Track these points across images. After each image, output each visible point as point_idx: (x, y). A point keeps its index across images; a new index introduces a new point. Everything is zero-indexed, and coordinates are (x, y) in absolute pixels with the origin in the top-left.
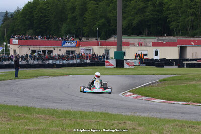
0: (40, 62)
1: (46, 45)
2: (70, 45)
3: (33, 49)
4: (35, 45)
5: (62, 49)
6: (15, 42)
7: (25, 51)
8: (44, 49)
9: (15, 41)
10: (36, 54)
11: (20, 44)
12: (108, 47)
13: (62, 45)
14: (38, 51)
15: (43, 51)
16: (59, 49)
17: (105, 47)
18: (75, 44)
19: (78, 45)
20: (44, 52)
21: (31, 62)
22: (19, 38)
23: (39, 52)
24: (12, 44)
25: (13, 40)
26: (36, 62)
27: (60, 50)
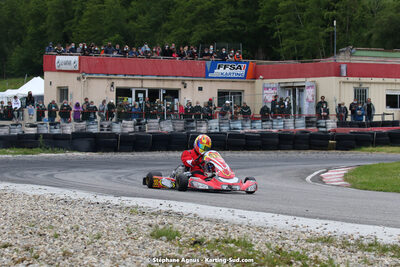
1: (160, 74)
2: (228, 74)
3: (121, 84)
4: (129, 73)
5: (206, 86)
6: (69, 63)
7: (100, 92)
8: (153, 85)
9: (68, 60)
10: (131, 100)
11: (84, 71)
12: (364, 80)
13: (206, 75)
14: (137, 92)
15: (150, 90)
16: (198, 85)
17: (356, 79)
18: (243, 71)
19: (253, 76)
20: (154, 93)
23: (140, 95)
24: (51, 69)
27: (200, 89)
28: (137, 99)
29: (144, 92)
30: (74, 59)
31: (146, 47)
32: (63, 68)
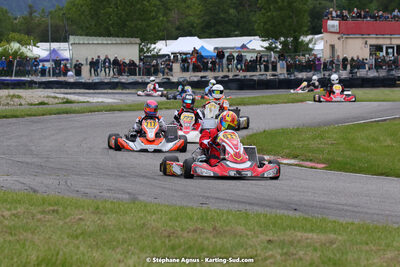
0: (383, 73)
3: (374, 42)
4: (380, 33)
6: (333, 26)
7: (356, 48)
9: (333, 24)
10: (382, 54)
11: (344, 32)
14: (387, 48)
15: (398, 46)
21: (361, 73)
22: (342, 18)
23: (390, 51)
24: (326, 31)
25: (330, 23)
26: (373, 74)
28: (387, 53)
29: (393, 48)
30: (336, 23)
31: (396, 13)
32: (332, 30)
